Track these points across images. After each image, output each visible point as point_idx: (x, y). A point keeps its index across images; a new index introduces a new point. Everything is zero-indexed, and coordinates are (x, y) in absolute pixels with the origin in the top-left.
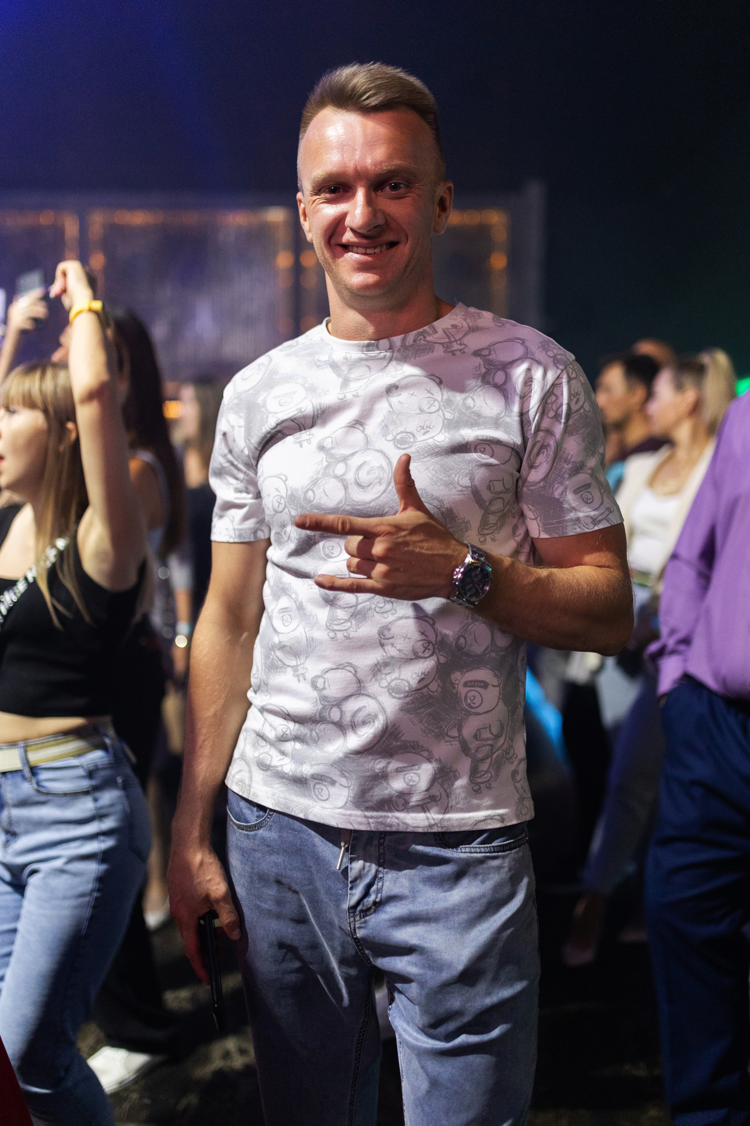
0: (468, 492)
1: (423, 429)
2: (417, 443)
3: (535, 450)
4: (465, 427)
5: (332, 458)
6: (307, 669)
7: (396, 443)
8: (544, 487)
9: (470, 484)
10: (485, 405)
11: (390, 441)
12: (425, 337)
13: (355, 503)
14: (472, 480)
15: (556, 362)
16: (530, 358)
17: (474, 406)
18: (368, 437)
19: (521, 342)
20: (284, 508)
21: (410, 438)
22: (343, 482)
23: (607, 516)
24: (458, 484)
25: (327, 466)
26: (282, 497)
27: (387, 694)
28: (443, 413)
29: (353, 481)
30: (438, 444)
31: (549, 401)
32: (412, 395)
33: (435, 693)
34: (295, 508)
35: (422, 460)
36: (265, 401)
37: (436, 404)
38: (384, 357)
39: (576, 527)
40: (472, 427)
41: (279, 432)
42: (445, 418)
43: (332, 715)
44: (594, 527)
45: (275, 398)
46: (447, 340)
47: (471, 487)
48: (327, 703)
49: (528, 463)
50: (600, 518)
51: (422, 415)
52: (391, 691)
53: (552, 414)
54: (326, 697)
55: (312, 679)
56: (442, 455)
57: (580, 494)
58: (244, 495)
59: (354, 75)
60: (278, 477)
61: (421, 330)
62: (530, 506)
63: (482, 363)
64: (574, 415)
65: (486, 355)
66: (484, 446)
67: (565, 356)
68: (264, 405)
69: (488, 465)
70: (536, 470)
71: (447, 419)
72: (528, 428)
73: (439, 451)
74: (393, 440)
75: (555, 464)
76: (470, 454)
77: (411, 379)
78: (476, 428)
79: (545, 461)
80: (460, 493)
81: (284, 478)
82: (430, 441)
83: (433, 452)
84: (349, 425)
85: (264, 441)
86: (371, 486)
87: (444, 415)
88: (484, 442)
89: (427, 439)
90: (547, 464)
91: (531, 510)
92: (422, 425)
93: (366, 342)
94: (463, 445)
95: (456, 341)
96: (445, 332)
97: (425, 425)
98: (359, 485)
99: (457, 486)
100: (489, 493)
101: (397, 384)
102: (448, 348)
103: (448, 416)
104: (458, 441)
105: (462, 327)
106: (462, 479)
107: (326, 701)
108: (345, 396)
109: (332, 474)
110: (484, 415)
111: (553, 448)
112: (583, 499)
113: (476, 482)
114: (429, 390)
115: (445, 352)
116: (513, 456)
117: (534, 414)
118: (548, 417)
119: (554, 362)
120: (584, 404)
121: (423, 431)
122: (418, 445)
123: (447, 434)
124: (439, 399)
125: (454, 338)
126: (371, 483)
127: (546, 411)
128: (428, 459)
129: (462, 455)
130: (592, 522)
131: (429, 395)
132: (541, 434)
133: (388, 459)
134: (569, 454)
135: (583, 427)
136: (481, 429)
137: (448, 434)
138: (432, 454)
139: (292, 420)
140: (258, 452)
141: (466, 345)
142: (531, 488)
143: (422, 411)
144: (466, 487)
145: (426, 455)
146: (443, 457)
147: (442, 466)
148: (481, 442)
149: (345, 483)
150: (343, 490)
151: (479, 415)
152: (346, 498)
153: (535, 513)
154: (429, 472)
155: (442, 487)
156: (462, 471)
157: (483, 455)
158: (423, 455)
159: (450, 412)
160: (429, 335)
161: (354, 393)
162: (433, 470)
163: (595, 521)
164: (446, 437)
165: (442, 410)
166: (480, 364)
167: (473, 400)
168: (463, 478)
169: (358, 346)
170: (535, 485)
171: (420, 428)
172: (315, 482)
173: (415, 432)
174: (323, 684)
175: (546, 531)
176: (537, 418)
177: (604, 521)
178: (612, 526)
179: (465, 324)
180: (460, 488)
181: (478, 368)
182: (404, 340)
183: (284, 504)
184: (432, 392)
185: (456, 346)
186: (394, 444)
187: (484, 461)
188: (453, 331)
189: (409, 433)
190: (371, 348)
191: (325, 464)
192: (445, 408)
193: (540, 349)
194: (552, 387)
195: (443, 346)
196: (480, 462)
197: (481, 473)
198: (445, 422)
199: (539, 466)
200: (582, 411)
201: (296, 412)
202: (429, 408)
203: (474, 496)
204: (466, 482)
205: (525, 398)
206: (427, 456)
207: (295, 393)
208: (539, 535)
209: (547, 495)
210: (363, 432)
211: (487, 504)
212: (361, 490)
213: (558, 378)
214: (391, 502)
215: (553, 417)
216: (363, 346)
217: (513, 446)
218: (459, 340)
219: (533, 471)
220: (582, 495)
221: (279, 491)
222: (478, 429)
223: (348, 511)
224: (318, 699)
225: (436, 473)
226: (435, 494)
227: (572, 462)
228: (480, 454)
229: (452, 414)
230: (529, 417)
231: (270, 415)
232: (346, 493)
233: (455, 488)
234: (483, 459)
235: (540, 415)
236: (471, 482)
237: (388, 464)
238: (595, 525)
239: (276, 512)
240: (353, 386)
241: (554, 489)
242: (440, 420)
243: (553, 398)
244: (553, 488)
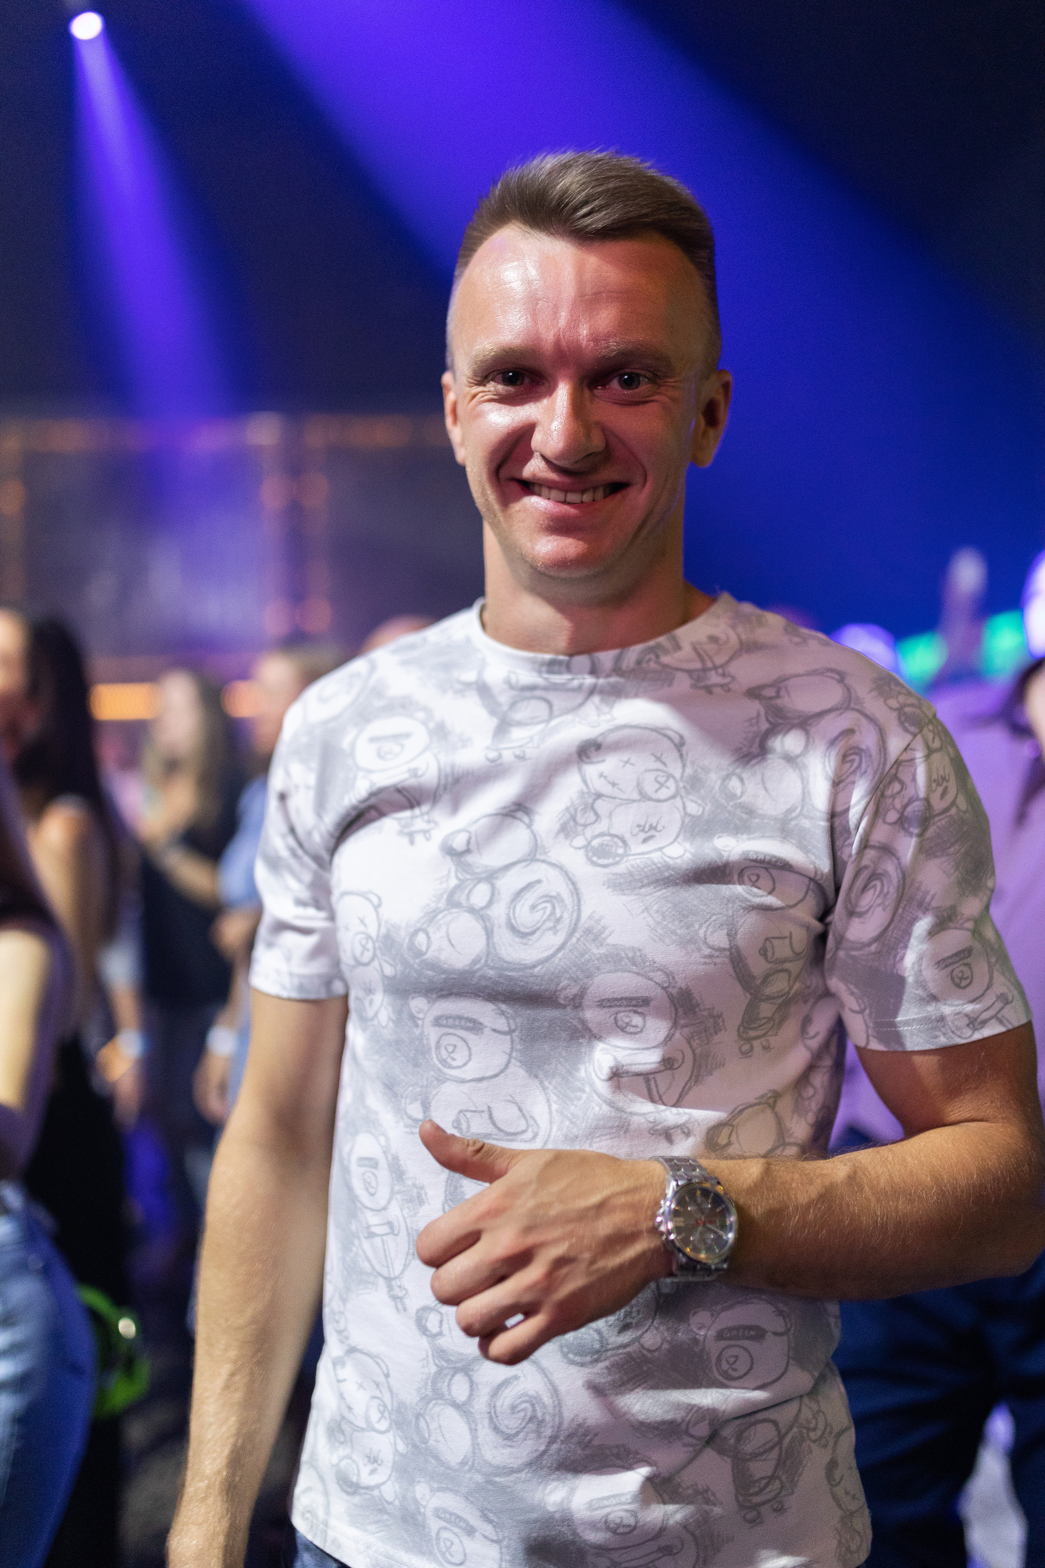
0: (723, 959)
1: (643, 830)
2: (631, 858)
3: (860, 883)
4: (722, 832)
5: (467, 873)
6: (406, 1290)
7: (590, 854)
8: (878, 953)
9: (728, 943)
10: (764, 792)
11: (580, 848)
12: (657, 657)
13: (505, 965)
14: (731, 935)
15: (903, 718)
16: (854, 709)
17: (742, 793)
18: (538, 838)
19: (837, 677)
20: (372, 959)
21: (617, 846)
22: (484, 922)
23: (1000, 1011)
24: (705, 942)
25: (457, 888)
26: (369, 937)
27: (559, 1356)
28: (684, 803)
29: (503, 920)
30: (671, 862)
31: (889, 792)
32: (627, 762)
33: (656, 1354)
34: (392, 962)
35: (637, 891)
36: (353, 745)
37: (671, 783)
38: (580, 688)
39: (938, 1033)
40: (737, 834)
41: (372, 807)
42: (686, 814)
43: (454, 1388)
44: (973, 1033)
45: (373, 740)
46: (698, 665)
47: (730, 949)
48: (445, 1364)
49: (846, 907)
50: (985, 1016)
51: (643, 804)
52: (565, 1350)
53: (892, 816)
54: (443, 1351)
55: (418, 1311)
56: (677, 884)
57: (950, 969)
58: (311, 911)
59: (566, 167)
60: (363, 895)
61: (652, 643)
62: (852, 987)
63: (762, 711)
64: (937, 819)
65: (771, 698)
66: (757, 871)
67: (920, 708)
68: (352, 754)
69: (765, 909)
70: (862, 920)
71: (690, 815)
72: (845, 841)
73: (671, 875)
74: (585, 847)
75: (900, 911)
76: (730, 886)
77: (626, 732)
78: (745, 836)
79: (879, 905)
80: (707, 960)
81: (375, 901)
82: (656, 857)
83: (659, 877)
84: (504, 812)
85: (345, 823)
86: (538, 934)
87: (684, 808)
88: (757, 865)
89: (650, 852)
90: (884, 910)
91: (852, 994)
92: (643, 823)
93: (548, 657)
94: (718, 868)
95: (715, 668)
96: (695, 649)
97: (648, 825)
98: (513, 929)
99: (704, 947)
100: (764, 961)
101: (600, 740)
102: (698, 680)
103: (694, 809)
104: (708, 859)
105: (727, 641)
106: (713, 933)
107: (442, 1358)
108: (500, 756)
109: (464, 903)
110: (760, 812)
111: (895, 881)
112: (952, 979)
113: (741, 940)
114: (658, 755)
115: (694, 686)
116: (810, 893)
117: (857, 816)
118: (885, 822)
119: (899, 719)
120: (956, 798)
121: (642, 836)
122: (633, 862)
123: (687, 845)
124: (678, 775)
125: (712, 662)
126: (538, 929)
127: (881, 810)
128: (650, 889)
129: (714, 887)
130: (968, 1025)
131: (658, 765)
132: (870, 854)
133: (574, 884)
134: (927, 893)
135: (956, 841)
136: (754, 839)
137: (691, 844)
138: (657, 881)
139: (399, 790)
140: (332, 842)
141: (733, 678)
142: (853, 953)
143: (644, 797)
144: (721, 950)
145: (646, 881)
146: (678, 888)
147: (675, 905)
148: (753, 864)
149: (488, 924)
150: (484, 937)
151: (750, 812)
152: (488, 954)
153: (860, 1001)
154: (650, 915)
155: (673, 947)
156: (714, 918)
157: (755, 890)
158: (641, 881)
159: (696, 802)
160: (666, 652)
161: (518, 752)
162: (657, 912)
163: (974, 1022)
164: (685, 851)
165: (682, 797)
166: (758, 715)
167: (741, 780)
168: (714, 931)
169: (532, 661)
170: (860, 949)
171: (637, 829)
172: (432, 916)
173: (627, 836)
174: (438, 1324)
175: (881, 1038)
176: (863, 824)
177: (993, 1021)
178: (1009, 1031)
179: (734, 639)
180: (707, 951)
181: (753, 721)
182: (618, 659)
183: (371, 951)
184: (665, 760)
185: (714, 678)
186: (587, 856)
187: (757, 900)
188: (711, 648)
189: (617, 836)
190: (556, 668)
191: (453, 882)
192: (688, 793)
193: (874, 693)
194: (895, 766)
195: (691, 677)
196: (749, 901)
197: (748, 924)
198: (687, 820)
199: (866, 912)
200: (953, 811)
201: (406, 776)
202: (656, 791)
203: (734, 968)
204: (720, 939)
205: (842, 785)
206: (648, 885)
207: (408, 735)
208: (868, 1043)
209: (883, 969)
210: (529, 826)
211: (758, 982)
212: (517, 939)
213: (906, 749)
214: (574, 969)
215: (895, 823)
216: (543, 664)
217: (812, 875)
218: (722, 666)
219: (856, 922)
220: (952, 971)
221: (365, 925)
222: (749, 839)
223: (490, 978)
224: (430, 1353)
225: (664, 918)
226: (660, 959)
227: (933, 909)
228: (750, 888)
229: (699, 805)
230: (848, 822)
231: (361, 774)
232: (488, 944)
233: (699, 950)
234: (756, 896)
235: (869, 820)
236: (730, 941)
237: (572, 893)
238: (975, 1029)
239: (359, 963)
240: (518, 735)
241: (897, 959)
242: (677, 816)
243: (897, 787)
244: (895, 956)
